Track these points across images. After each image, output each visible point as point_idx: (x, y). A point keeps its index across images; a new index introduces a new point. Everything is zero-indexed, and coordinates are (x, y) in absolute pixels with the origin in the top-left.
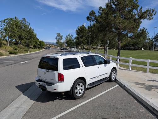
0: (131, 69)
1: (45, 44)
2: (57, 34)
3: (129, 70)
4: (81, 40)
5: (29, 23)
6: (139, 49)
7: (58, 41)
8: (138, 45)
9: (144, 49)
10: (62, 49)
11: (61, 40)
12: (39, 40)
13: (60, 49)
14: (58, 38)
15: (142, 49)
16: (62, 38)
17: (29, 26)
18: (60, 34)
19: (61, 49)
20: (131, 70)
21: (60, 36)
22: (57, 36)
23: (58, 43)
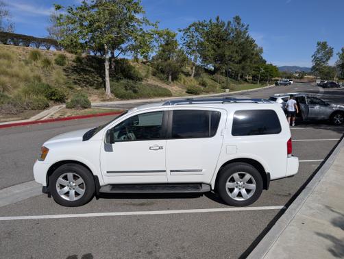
1: (280, 71)
2: (318, 44)
5: (246, 26)
7: (318, 65)
11: (327, 60)
12: (267, 63)
14: (319, 55)
16: (332, 56)
17: (245, 33)
18: (327, 44)
21: (326, 48)
22: (316, 50)
23: (317, 70)
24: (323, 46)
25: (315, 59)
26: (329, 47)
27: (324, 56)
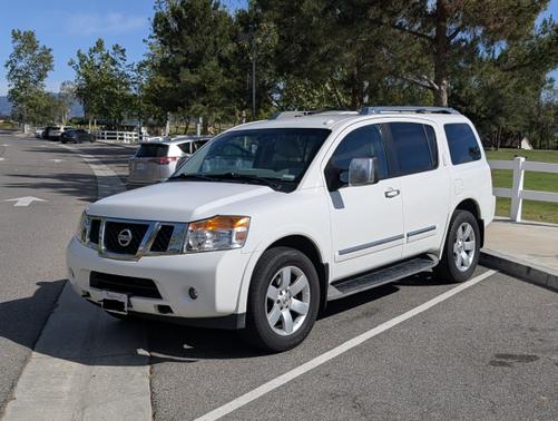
0: (522, 218)
2: (16, 36)
3: (513, 221)
4: (188, 77)
6: (508, 143)
7: (22, 88)
8: (502, 120)
9: (532, 143)
10: (55, 139)
11: (41, 77)
13: (38, 137)
14: (21, 65)
15: (525, 145)
16: (51, 68)
18: (37, 38)
19: (46, 137)
20: (519, 219)
21: (35, 49)
22: (12, 51)
23: (21, 100)
24: (26, 41)
25: (14, 73)
26: (41, 45)
27: (34, 66)
